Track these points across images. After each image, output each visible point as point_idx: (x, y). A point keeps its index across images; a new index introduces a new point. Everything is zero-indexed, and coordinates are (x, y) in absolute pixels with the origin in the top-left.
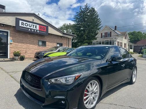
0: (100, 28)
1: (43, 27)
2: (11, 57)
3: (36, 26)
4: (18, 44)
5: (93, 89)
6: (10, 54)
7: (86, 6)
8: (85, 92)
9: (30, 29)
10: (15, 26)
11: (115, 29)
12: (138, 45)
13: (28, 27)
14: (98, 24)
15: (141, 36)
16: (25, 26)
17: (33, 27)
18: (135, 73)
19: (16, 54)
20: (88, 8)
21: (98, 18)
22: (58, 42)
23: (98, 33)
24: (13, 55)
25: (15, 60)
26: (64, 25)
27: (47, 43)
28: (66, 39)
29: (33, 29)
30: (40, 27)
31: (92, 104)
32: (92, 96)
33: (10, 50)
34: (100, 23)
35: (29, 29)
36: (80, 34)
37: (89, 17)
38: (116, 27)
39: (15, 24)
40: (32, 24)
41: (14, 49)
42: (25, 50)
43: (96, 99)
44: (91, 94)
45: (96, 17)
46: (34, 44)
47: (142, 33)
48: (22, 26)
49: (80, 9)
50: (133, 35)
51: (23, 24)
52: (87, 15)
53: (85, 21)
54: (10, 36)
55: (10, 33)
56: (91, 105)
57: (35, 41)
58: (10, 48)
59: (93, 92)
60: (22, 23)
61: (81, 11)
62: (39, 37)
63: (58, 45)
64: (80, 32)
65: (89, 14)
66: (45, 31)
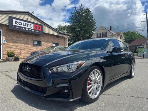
0: (96, 29)
1: (38, 26)
2: (5, 58)
3: (30, 25)
4: (11, 43)
5: (96, 79)
6: (3, 54)
7: (81, 7)
8: (88, 81)
9: (25, 28)
10: (8, 24)
11: (111, 29)
12: (133, 45)
13: (22, 26)
14: (93, 25)
15: (135, 35)
16: (18, 25)
17: (28, 26)
18: (134, 67)
19: (10, 55)
20: (83, 9)
21: (93, 19)
22: (54, 42)
23: (93, 34)
24: (6, 55)
25: (9, 61)
26: (59, 27)
27: (42, 42)
28: (62, 39)
29: (27, 28)
30: (35, 26)
31: (95, 94)
32: (95, 86)
33: (3, 50)
34: (95, 24)
35: (23, 28)
36: (75, 35)
37: (84, 18)
38: (111, 27)
39: (8, 23)
40: (26, 23)
41: (7, 50)
42: (19, 50)
43: (100, 89)
44: (94, 84)
45: (91, 18)
46: (29, 44)
47: (136, 33)
48: (16, 25)
49: (75, 9)
50: (127, 35)
51: (17, 23)
52: (82, 16)
53: (80, 22)
54: (3, 35)
55: (3, 32)
56: (94, 96)
57: (29, 41)
58: (3, 48)
59: (96, 82)
60: (15, 21)
61: (75, 12)
62: (33, 37)
63: (54, 45)
64: (75, 33)
65: (84, 15)
66: (40, 30)
